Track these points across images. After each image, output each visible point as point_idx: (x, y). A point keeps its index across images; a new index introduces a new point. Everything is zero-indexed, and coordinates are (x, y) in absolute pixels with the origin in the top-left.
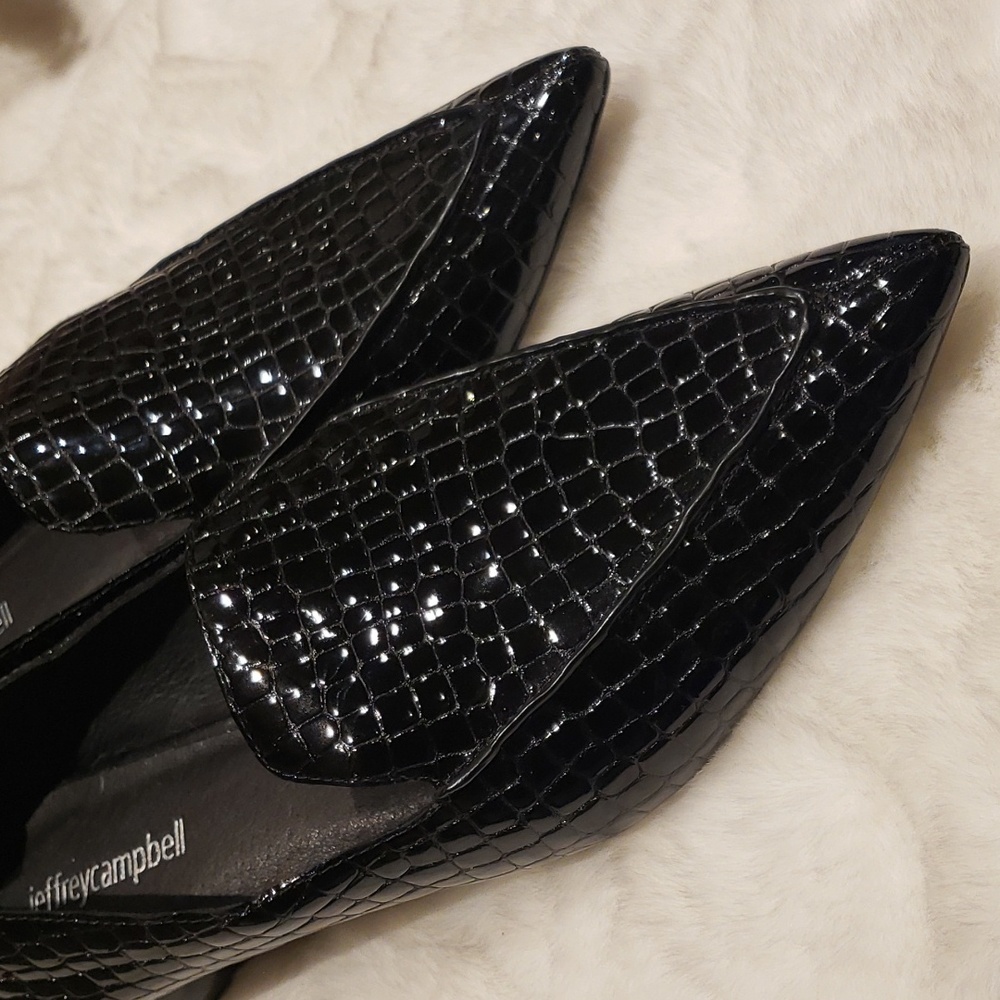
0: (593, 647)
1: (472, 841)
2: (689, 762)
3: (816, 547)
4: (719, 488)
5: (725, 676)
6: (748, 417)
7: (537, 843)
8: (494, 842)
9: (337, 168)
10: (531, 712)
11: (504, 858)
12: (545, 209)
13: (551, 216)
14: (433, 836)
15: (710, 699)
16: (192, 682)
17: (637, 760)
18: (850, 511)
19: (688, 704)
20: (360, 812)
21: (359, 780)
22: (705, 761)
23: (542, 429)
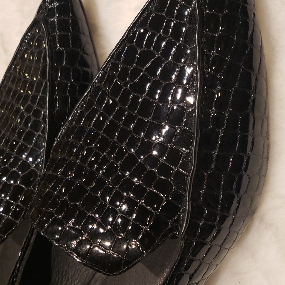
0: (198, 138)
1: (205, 249)
2: (262, 162)
3: (252, 46)
4: (202, 49)
5: (254, 117)
6: (194, 18)
7: (229, 232)
8: (214, 243)
9: (7, 75)
10: (192, 181)
11: (221, 248)
12: (80, 33)
13: (84, 34)
14: (189, 256)
15: (253, 130)
16: (71, 278)
17: (244, 172)
18: (254, 26)
19: (247, 137)
20: (158, 276)
21: (147, 252)
22: (268, 158)
23: (126, 85)
